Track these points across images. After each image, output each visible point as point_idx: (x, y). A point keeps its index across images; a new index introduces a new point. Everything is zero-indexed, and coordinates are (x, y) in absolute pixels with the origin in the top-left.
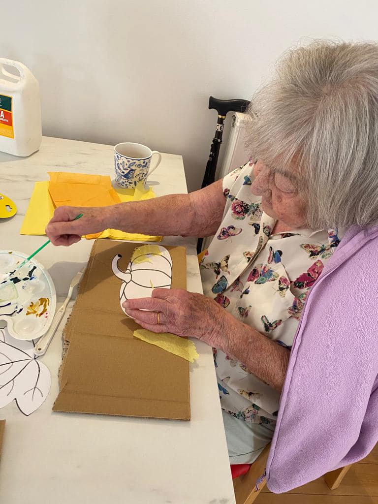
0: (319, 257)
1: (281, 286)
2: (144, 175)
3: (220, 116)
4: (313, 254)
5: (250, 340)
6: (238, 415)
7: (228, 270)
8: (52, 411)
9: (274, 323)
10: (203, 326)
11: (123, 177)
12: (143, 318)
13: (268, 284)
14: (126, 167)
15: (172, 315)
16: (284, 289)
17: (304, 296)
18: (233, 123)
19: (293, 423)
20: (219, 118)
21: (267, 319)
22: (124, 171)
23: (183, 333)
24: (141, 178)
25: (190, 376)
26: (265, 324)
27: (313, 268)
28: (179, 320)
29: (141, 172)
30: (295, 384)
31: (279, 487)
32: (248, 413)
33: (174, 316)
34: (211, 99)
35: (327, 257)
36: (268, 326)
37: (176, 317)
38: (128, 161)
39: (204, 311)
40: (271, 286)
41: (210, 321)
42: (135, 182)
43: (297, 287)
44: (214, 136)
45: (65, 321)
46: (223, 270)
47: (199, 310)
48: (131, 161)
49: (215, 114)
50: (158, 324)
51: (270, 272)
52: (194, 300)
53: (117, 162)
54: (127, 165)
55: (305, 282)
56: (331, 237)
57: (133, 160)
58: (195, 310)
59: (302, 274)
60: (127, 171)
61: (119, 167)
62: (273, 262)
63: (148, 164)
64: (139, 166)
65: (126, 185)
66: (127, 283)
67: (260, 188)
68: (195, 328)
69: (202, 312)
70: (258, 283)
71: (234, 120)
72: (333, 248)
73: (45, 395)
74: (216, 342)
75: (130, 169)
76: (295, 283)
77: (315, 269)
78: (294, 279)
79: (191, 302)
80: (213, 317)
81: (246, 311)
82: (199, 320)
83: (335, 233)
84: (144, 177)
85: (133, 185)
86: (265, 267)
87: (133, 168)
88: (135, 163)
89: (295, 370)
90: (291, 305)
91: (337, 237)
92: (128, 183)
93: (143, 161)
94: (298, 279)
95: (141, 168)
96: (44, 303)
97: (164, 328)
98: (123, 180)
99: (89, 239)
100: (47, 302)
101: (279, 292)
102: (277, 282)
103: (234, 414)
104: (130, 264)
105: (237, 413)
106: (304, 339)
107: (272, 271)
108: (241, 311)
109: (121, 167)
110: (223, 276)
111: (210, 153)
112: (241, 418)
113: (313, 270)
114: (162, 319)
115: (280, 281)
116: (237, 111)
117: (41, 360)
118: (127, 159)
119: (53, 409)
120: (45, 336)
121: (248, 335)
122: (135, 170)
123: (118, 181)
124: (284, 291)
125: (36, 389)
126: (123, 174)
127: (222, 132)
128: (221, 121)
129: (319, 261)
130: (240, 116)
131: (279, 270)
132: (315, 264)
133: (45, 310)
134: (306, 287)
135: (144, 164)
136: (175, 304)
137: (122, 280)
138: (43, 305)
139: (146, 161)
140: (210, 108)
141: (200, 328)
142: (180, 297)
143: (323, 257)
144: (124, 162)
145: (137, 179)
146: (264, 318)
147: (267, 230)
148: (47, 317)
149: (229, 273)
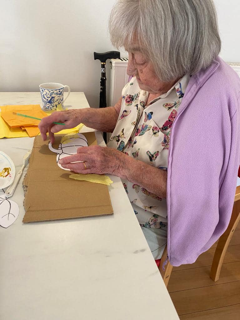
0: (174, 108)
1: (154, 132)
2: (61, 100)
3: (102, 63)
4: (169, 108)
5: (143, 168)
6: (145, 225)
7: (124, 136)
8: (23, 223)
9: (154, 154)
10: (113, 165)
11: (48, 103)
12: (75, 167)
13: (146, 133)
14: (49, 96)
15: (93, 161)
16: (157, 133)
17: (170, 132)
18: (111, 66)
19: (177, 216)
20: (102, 64)
21: (150, 153)
22: (48, 99)
23: (101, 172)
24: (59, 102)
25: (110, 194)
26: (149, 156)
27: (171, 116)
28: (98, 164)
29: (58, 98)
30: (173, 187)
31: (178, 261)
32: (152, 221)
33: (94, 162)
34: (95, 53)
35: (178, 106)
36: (151, 158)
37: (96, 162)
38: (50, 92)
39: (112, 156)
40: (148, 134)
41: (117, 162)
42: (56, 105)
43: (164, 130)
44: (101, 76)
45: (23, 177)
46: (121, 138)
47: (109, 156)
48: (52, 92)
49: (99, 62)
50: (85, 169)
51: (146, 126)
52: (104, 150)
53: (42, 94)
54: (49, 94)
55: (168, 126)
56: (178, 92)
57: (52, 90)
58: (107, 157)
59: (165, 122)
60: (50, 98)
61: (44, 97)
62: (148, 120)
63: (62, 92)
64: (57, 94)
65: (51, 108)
66: (60, 154)
67: (131, 69)
68: (108, 168)
69: (111, 157)
70: (141, 135)
71: (111, 64)
72: (181, 99)
73: (16, 216)
74: (122, 174)
75: (51, 97)
76: (162, 128)
77: (172, 116)
78: (161, 126)
79: (103, 152)
80: (118, 158)
81: (137, 153)
82: (110, 162)
83: (180, 89)
84: (61, 101)
85: (55, 107)
86: (143, 125)
87: (53, 95)
88: (54, 92)
89: (172, 178)
90: (163, 140)
91: (182, 92)
92: (52, 107)
93: (59, 90)
94: (163, 125)
95: (58, 95)
96: (7, 170)
97: (88, 171)
98: (48, 105)
99: (32, 137)
100: (9, 170)
101: (153, 135)
102: (151, 130)
103: (143, 225)
104: (60, 145)
105: (145, 224)
106: (173, 157)
107: (147, 126)
108: (134, 155)
109: (45, 97)
110: (122, 141)
111: (101, 87)
112: (148, 226)
113: (172, 117)
114: (87, 165)
115: (153, 129)
116: (111, 58)
117: (11, 199)
118: (48, 90)
119: (23, 221)
120: (11, 186)
121: (141, 165)
122: (54, 97)
123: (45, 106)
124: (157, 134)
125: (10, 214)
126: (47, 101)
127: (105, 73)
128: (103, 66)
129: (174, 110)
130: (114, 61)
131: (151, 123)
132: (172, 113)
133: (8, 174)
134: (169, 128)
135: (60, 93)
136: (94, 155)
137: (57, 153)
138: (7, 172)
139: (61, 90)
140: (95, 59)
141: (111, 167)
142: (96, 150)
143: (175, 107)
144: (46, 93)
145: (57, 103)
146: (148, 153)
147: (142, 104)
148: (10, 177)
149: (125, 138)
